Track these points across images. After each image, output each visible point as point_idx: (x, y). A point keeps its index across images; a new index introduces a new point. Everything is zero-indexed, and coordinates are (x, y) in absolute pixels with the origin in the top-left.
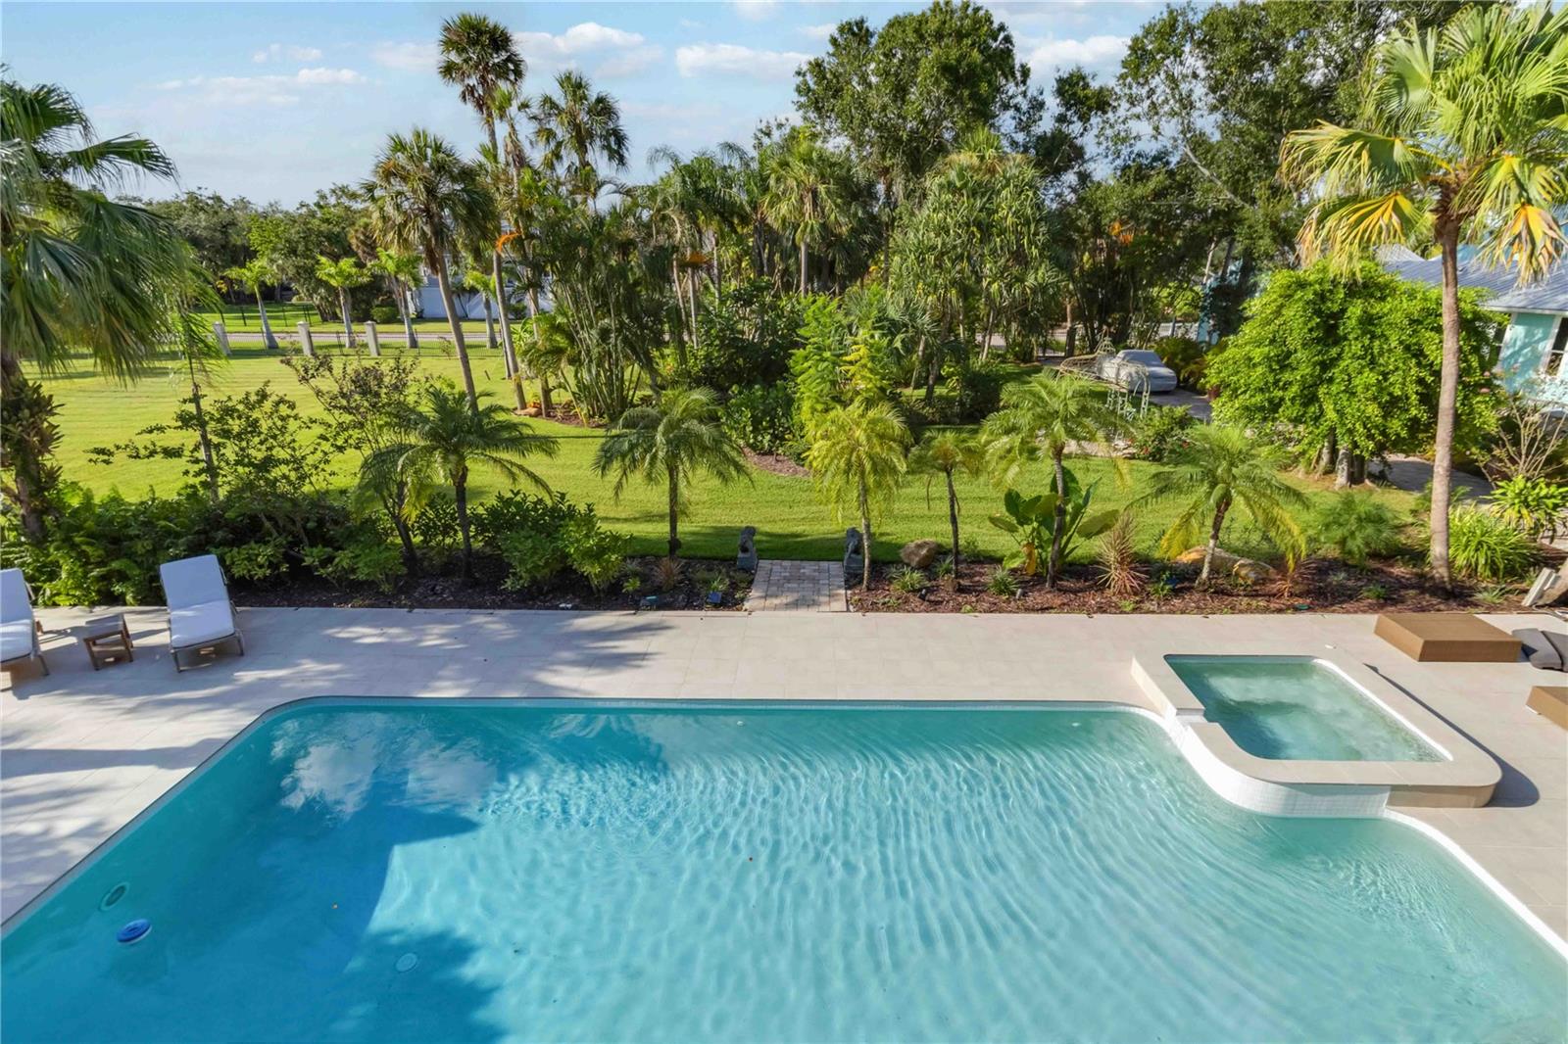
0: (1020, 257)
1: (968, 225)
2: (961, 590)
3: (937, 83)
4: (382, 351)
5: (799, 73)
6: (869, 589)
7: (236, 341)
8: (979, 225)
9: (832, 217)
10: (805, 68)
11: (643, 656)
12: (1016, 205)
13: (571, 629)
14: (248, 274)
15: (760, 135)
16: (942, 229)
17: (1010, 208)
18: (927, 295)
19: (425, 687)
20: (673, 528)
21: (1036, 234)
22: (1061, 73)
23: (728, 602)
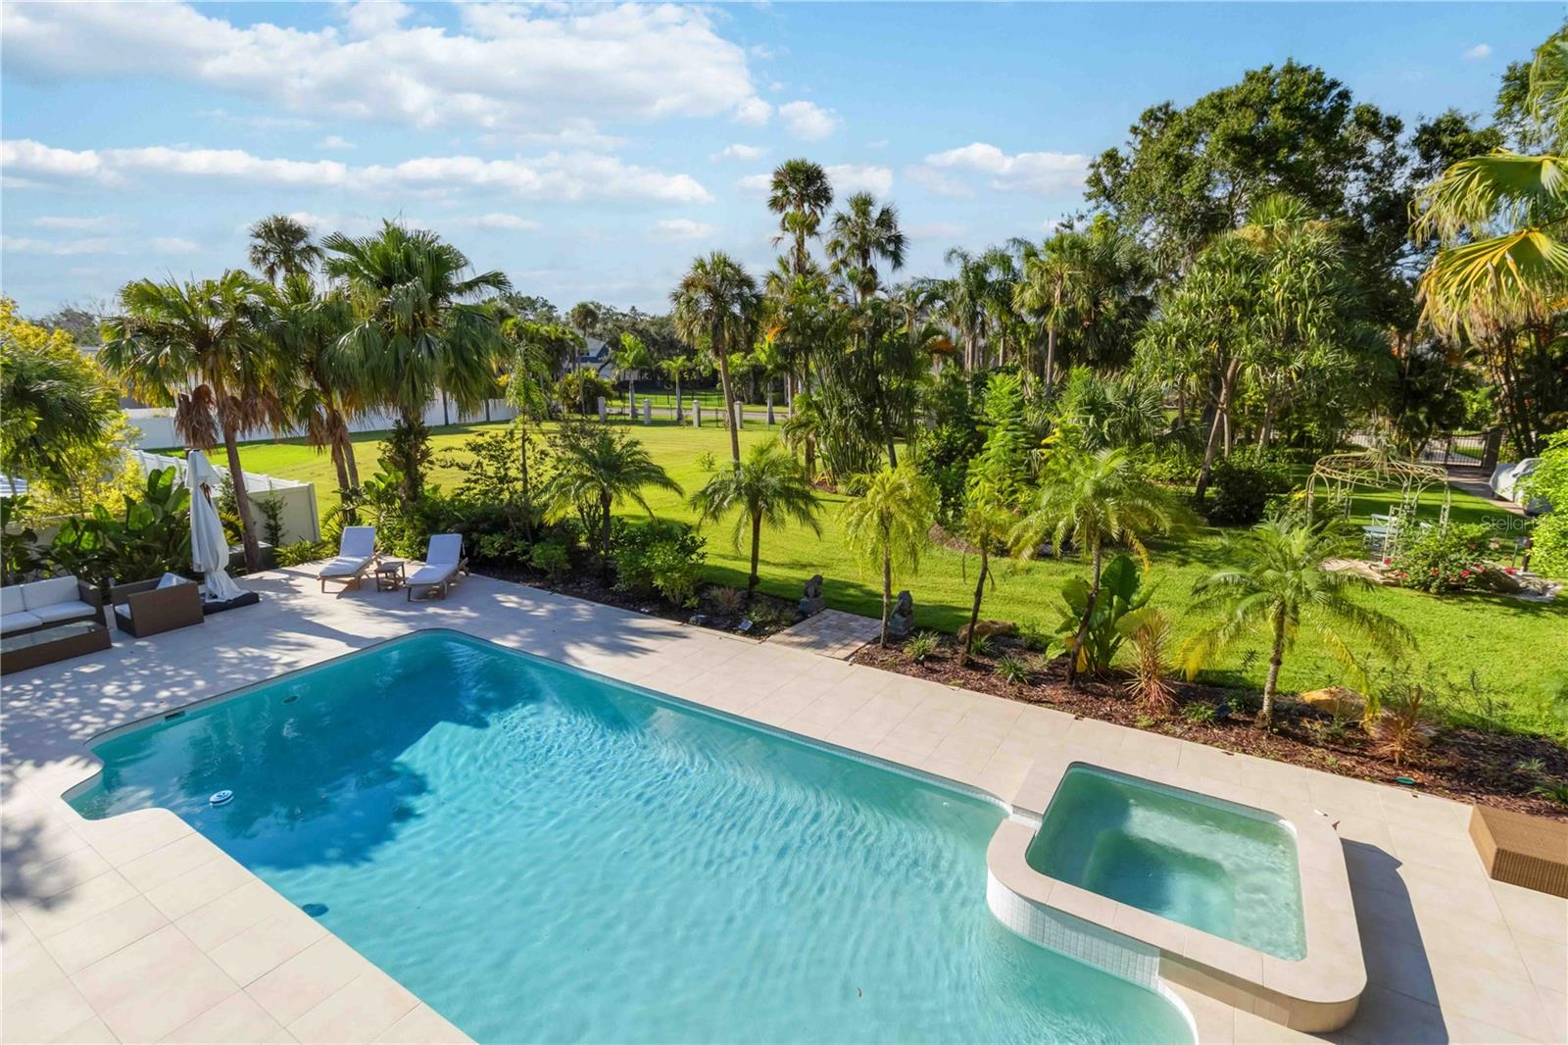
0: (1292, 337)
1: (1225, 304)
2: (971, 665)
3: (1225, 154)
4: (745, 425)
5: (1092, 166)
6: (885, 647)
7: (656, 414)
8: (1239, 302)
9: (1080, 303)
10: (1099, 160)
11: (644, 651)
12: (1290, 278)
13: (625, 624)
14: (674, 365)
15: (1061, 228)
16: (1194, 308)
17: (1282, 282)
18: (1165, 378)
19: (503, 639)
20: (754, 568)
21: (1315, 310)
22: (1425, 121)
23: (757, 632)
